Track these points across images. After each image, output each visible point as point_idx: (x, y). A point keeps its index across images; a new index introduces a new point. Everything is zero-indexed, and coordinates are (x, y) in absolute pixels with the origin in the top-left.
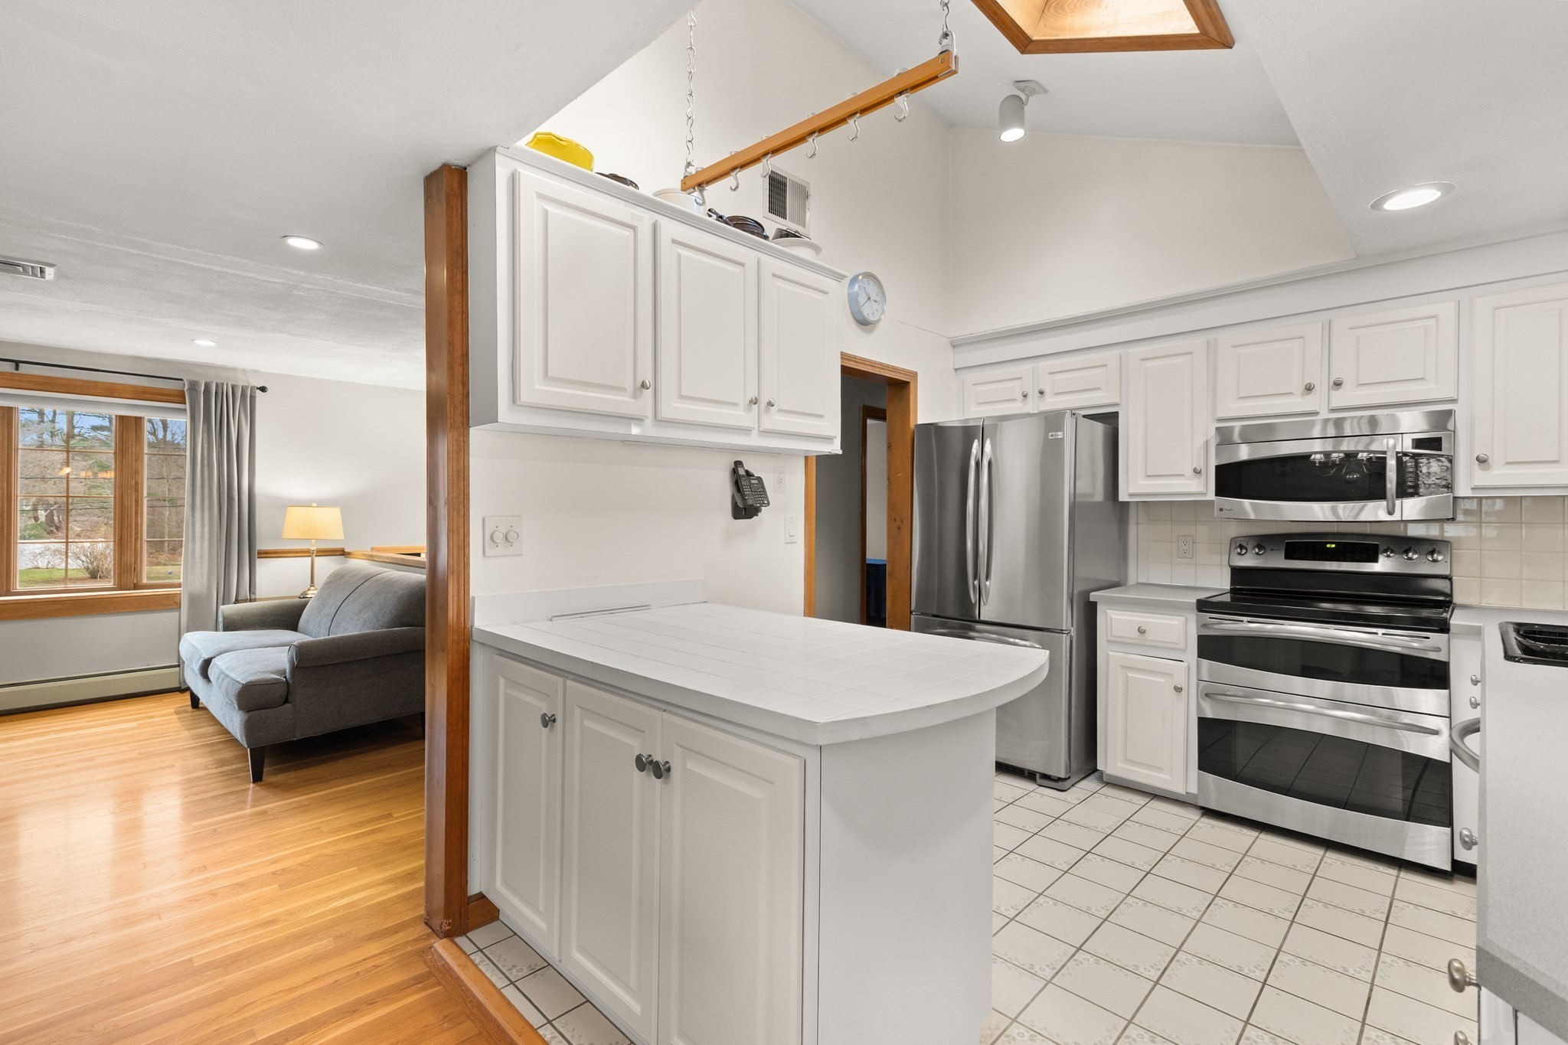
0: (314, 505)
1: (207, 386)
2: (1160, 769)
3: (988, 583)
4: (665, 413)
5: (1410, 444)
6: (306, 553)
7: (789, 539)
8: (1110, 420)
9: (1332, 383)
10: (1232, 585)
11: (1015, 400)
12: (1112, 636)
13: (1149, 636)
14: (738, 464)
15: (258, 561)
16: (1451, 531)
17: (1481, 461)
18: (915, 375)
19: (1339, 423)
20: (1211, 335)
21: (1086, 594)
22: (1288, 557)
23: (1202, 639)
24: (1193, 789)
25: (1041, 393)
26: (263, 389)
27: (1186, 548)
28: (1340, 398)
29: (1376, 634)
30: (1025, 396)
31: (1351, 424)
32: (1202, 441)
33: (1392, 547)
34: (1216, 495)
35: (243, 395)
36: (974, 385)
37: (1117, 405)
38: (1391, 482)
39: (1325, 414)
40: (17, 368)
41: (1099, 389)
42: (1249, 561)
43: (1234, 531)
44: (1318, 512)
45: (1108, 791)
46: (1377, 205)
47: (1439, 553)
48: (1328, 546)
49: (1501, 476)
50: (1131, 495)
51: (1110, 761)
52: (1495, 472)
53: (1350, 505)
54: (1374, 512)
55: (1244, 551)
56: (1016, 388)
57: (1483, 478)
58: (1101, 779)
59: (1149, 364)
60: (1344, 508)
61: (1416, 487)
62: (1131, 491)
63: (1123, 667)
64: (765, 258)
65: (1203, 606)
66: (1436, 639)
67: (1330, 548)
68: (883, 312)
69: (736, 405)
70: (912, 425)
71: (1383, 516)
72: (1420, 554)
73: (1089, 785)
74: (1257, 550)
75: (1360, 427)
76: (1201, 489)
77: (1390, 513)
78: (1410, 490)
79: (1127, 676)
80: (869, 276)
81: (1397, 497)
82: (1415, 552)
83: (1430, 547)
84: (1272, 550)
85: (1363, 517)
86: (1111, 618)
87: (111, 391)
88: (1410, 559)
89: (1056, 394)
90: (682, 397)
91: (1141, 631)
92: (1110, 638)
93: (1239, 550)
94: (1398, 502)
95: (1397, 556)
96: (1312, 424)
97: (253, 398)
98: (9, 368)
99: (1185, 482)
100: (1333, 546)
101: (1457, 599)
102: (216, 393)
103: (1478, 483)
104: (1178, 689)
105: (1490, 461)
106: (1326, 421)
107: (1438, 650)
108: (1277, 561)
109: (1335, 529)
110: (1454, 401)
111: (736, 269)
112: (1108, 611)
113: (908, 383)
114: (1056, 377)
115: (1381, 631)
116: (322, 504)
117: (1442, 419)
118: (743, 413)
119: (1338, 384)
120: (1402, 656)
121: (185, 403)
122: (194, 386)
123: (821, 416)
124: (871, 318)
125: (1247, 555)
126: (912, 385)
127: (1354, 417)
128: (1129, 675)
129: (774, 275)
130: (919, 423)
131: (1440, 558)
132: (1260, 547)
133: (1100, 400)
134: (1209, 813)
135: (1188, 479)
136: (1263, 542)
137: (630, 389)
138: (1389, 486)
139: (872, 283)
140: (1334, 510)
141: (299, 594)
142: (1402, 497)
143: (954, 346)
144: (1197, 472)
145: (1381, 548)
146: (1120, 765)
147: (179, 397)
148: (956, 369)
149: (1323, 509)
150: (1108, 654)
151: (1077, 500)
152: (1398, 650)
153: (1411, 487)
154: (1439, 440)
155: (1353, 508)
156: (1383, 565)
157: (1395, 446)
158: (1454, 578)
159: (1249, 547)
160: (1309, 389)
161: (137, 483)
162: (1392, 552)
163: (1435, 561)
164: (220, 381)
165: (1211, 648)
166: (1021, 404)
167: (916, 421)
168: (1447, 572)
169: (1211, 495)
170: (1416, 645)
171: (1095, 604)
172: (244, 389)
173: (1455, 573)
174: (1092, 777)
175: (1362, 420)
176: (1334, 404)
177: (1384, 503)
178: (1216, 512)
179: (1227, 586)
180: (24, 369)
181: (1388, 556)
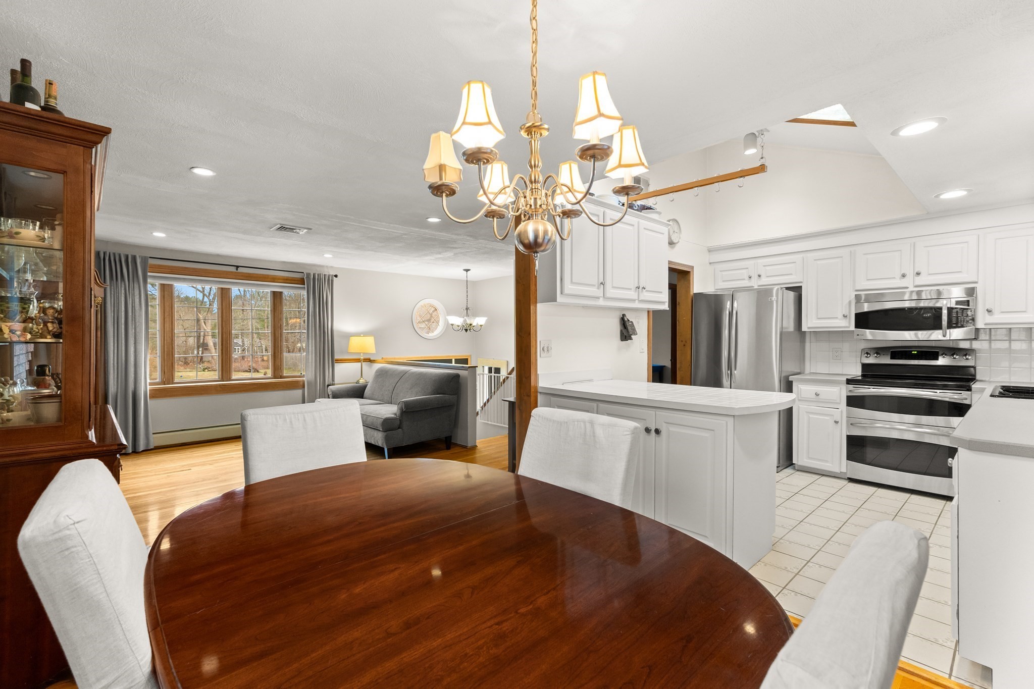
0: (362, 335)
1: (314, 275)
2: (827, 461)
3: (735, 372)
4: (608, 295)
5: (954, 303)
6: (358, 360)
7: (642, 351)
8: (797, 290)
9: (915, 273)
10: (862, 372)
11: (744, 279)
12: (801, 397)
13: (820, 397)
14: (624, 315)
15: (335, 364)
16: (976, 345)
17: (989, 311)
18: (692, 267)
19: (919, 293)
20: (852, 249)
21: (787, 377)
22: (892, 358)
23: (849, 398)
24: (844, 470)
25: (759, 276)
26: (336, 276)
27: (837, 354)
28: (920, 281)
29: (936, 392)
30: (750, 277)
31: (925, 293)
32: (847, 301)
33: (945, 353)
34: (855, 328)
35: (329, 279)
36: (721, 271)
37: (801, 282)
38: (944, 321)
39: (912, 288)
40: (237, 270)
41: (791, 274)
42: (871, 360)
43: (864, 345)
44: (907, 336)
45: (798, 473)
46: (937, 196)
47: (969, 355)
48: (913, 352)
49: (997, 318)
50: (809, 328)
51: (798, 458)
52: (996, 316)
53: (925, 332)
54: (936, 335)
55: (869, 356)
56: (745, 273)
57: (990, 319)
58: (794, 469)
59: (819, 262)
60: (922, 334)
61: (957, 324)
62: (809, 326)
63: (807, 412)
64: (641, 221)
65: (849, 382)
66: (965, 394)
67: (914, 354)
68: (680, 238)
69: (631, 289)
70: (692, 293)
71: (941, 338)
72: (960, 356)
73: (789, 471)
74: (876, 355)
75: (931, 295)
76: (847, 325)
77: (944, 336)
78: (954, 325)
79: (809, 417)
80: (675, 220)
81: (948, 328)
82: (957, 355)
83: (965, 352)
84: (884, 355)
85: (932, 338)
86: (801, 389)
87: (274, 279)
88: (955, 358)
89: (767, 277)
90: (613, 287)
91: (817, 395)
92: (800, 398)
93: (866, 355)
94: (948, 331)
95: (948, 357)
96: (904, 293)
97: (332, 281)
98: (233, 269)
99: (838, 321)
100: (916, 352)
101: (978, 377)
102: (318, 279)
103: (987, 322)
104: (836, 422)
105: (993, 311)
106: (912, 292)
107: (966, 399)
108: (886, 360)
109: (916, 344)
110: (976, 282)
111: (631, 228)
112: (799, 385)
113: (689, 272)
114: (767, 268)
115: (938, 391)
116: (366, 334)
117: (971, 292)
118: (633, 293)
119: (918, 274)
120: (949, 403)
121: (304, 284)
122: (308, 275)
123: (661, 292)
124: (675, 241)
125: (870, 358)
126: (691, 273)
127: (927, 290)
128: (811, 416)
129: (644, 229)
130: (694, 292)
131: (970, 358)
132: (877, 353)
133: (793, 279)
134: (851, 480)
135: (840, 320)
136: (879, 351)
137: (597, 286)
138: (943, 323)
139: (675, 224)
140: (916, 335)
141: (356, 381)
142: (950, 328)
143: (709, 251)
144: (845, 316)
145: (940, 353)
146: (805, 460)
147: (302, 281)
148: (710, 263)
149: (910, 334)
150: (799, 406)
151: (783, 330)
152: (947, 399)
153: (954, 324)
154: (968, 301)
155: (926, 334)
156: (942, 361)
157: (947, 304)
158: (977, 368)
159: (871, 354)
160: (904, 276)
161: (281, 325)
162: (946, 355)
163: (967, 359)
164: (319, 273)
165: (854, 401)
166: (748, 282)
167: (693, 291)
168: (973, 365)
169: (852, 328)
170: (956, 397)
171: (792, 382)
172: (329, 276)
173: (977, 365)
174: (791, 467)
175: (932, 292)
176: (917, 283)
177: (940, 331)
178: (856, 337)
179: (860, 374)
180: (240, 270)
181: (944, 357)
